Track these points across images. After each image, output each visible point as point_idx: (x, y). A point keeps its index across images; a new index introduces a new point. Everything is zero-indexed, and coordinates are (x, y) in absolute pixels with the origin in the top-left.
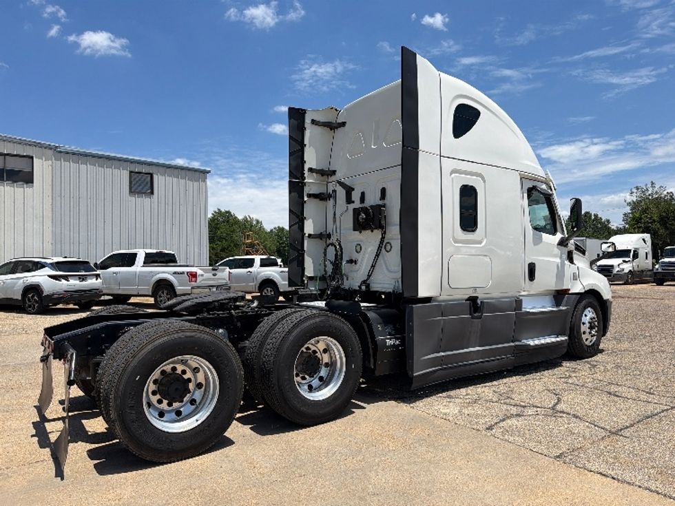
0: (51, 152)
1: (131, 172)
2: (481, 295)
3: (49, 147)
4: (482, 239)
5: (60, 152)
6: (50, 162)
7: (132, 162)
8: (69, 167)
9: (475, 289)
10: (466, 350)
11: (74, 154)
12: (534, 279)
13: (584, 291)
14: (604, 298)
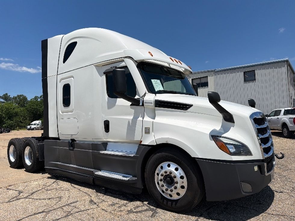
0: (212, 73)
1: (244, 73)
3: (212, 71)
4: (73, 110)
5: (216, 72)
6: (216, 76)
7: (244, 67)
8: (220, 76)
9: (72, 135)
10: (68, 165)
11: (220, 71)
12: (109, 131)
13: (156, 144)
14: (193, 156)
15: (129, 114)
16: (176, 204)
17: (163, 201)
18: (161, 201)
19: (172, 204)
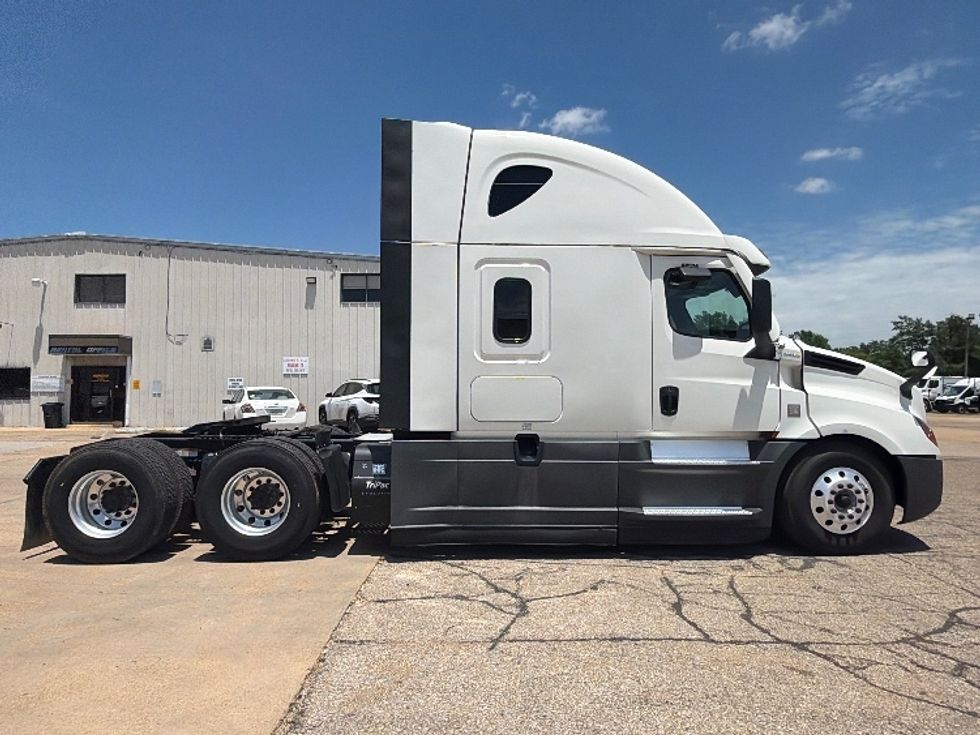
2: (542, 432)
4: (542, 353)
9: (528, 424)
12: (675, 413)
13: (819, 436)
14: (892, 452)
15: (743, 376)
16: (855, 540)
17: (830, 539)
18: (827, 541)
19: (847, 541)
